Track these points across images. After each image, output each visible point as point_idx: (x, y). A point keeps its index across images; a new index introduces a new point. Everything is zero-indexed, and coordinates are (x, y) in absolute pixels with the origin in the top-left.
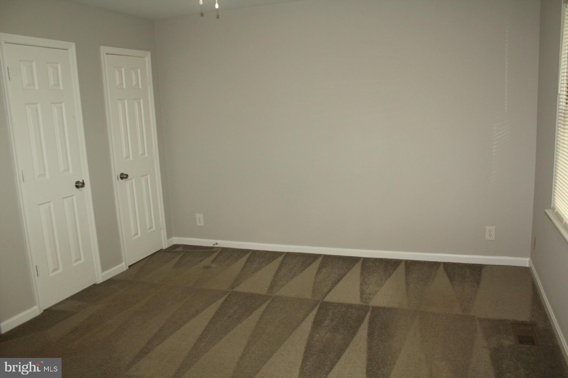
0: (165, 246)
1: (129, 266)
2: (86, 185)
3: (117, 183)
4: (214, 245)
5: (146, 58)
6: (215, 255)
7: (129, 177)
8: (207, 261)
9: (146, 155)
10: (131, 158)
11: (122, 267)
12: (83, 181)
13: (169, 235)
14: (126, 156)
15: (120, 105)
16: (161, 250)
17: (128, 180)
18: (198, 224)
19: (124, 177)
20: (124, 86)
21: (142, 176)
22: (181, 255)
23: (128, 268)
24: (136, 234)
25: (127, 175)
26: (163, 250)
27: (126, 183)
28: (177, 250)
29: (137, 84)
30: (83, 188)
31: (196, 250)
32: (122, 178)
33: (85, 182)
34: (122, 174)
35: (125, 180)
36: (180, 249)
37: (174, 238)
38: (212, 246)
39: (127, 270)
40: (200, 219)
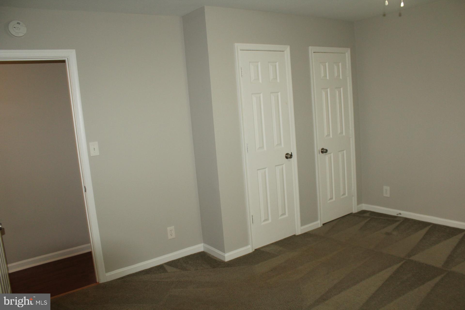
0: (355, 211)
1: (323, 224)
2: (293, 157)
3: (318, 156)
4: (397, 214)
5: (347, 54)
6: (398, 223)
7: (328, 152)
8: (390, 228)
9: (344, 134)
10: (331, 136)
11: (317, 224)
12: (291, 153)
13: (359, 202)
14: (326, 135)
15: (324, 93)
16: (351, 213)
17: (328, 154)
18: (385, 195)
19: (324, 151)
20: (328, 78)
21: (339, 151)
22: (368, 219)
23: (322, 225)
24: (331, 199)
25: (327, 150)
26: (353, 213)
27: (326, 156)
28: (365, 215)
29: (339, 76)
30: (291, 159)
31: (381, 218)
32: (322, 152)
33: (293, 155)
34: (323, 149)
35: (324, 154)
36: (368, 215)
37: (363, 205)
38: (396, 215)
39: (321, 227)
40: (387, 191)
